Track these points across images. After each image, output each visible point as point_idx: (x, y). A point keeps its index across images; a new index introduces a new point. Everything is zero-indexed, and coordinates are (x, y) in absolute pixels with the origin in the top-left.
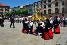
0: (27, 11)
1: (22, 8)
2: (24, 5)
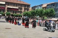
0: (52, 11)
1: (45, 7)
2: (49, 3)
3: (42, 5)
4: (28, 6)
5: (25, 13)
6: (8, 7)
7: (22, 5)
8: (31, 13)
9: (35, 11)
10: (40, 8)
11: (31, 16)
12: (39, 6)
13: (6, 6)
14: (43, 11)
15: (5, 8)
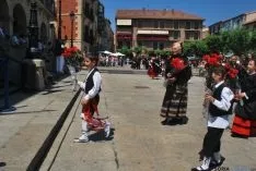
3: (242, 16)
4: (198, 23)
5: (189, 45)
6: (140, 32)
7: (177, 23)
8: (208, 44)
9: (220, 37)
10: (235, 26)
11: (208, 53)
12: (234, 19)
13: (135, 29)
14: (244, 33)
15: (131, 36)
